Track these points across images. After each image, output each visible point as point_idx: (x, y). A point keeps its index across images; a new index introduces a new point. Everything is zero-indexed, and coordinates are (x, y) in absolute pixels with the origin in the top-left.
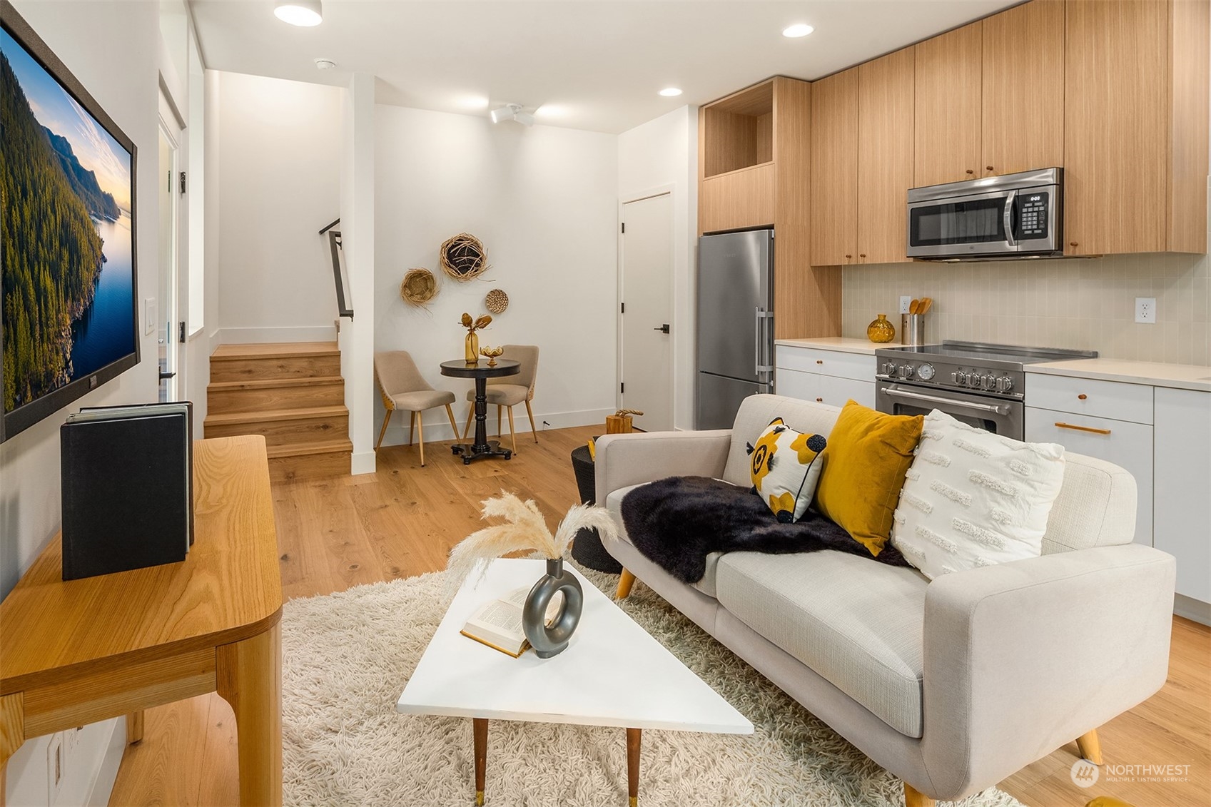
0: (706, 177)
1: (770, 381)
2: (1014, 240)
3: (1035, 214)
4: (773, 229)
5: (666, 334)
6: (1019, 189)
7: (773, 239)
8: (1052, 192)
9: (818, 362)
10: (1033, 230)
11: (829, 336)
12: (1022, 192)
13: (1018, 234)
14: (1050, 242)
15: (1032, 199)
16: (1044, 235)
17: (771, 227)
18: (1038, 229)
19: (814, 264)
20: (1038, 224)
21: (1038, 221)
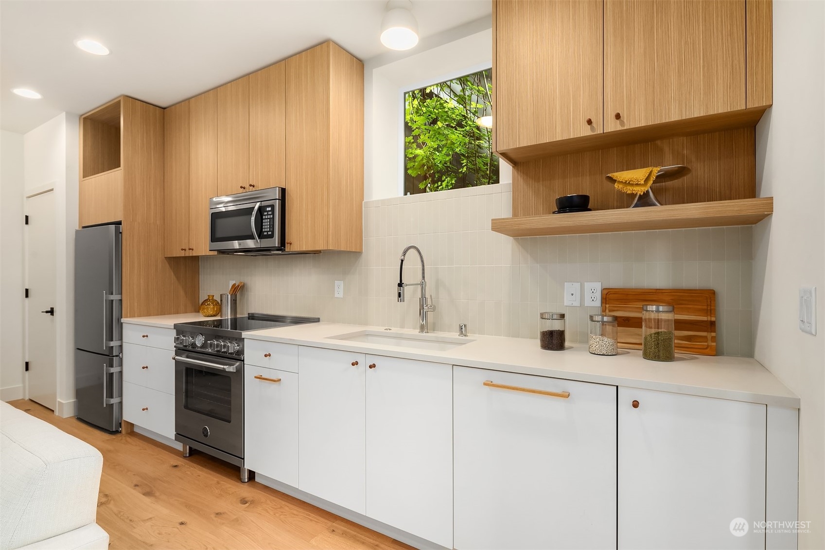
0: (83, 178)
1: (120, 353)
2: (259, 239)
3: (268, 220)
4: (121, 224)
5: (52, 316)
6: (261, 201)
7: (121, 233)
8: (277, 204)
9: (144, 336)
10: (267, 232)
11: (186, 312)
12: (264, 204)
13: (261, 235)
14: (276, 241)
15: (268, 209)
16: (272, 236)
17: (119, 223)
18: (269, 231)
19: (166, 256)
20: (270, 228)
21: (270, 225)
